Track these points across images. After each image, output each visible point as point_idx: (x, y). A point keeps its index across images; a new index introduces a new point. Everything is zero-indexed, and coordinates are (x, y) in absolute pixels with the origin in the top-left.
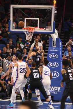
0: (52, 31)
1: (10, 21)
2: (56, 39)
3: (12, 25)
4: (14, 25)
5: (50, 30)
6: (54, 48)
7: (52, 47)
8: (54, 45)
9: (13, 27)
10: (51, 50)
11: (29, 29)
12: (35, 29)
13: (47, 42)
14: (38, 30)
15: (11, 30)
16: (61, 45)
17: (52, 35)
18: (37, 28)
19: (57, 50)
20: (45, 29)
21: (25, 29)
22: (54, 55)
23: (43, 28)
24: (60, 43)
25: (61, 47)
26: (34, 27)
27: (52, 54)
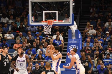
0: (71, 23)
1: (29, 15)
2: (75, 30)
3: (31, 18)
4: (33, 19)
5: (68, 22)
6: (73, 40)
7: (71, 38)
8: (73, 37)
9: (32, 20)
10: (71, 42)
11: (48, 22)
12: (54, 22)
13: (66, 35)
14: (57, 22)
15: (30, 24)
16: (80, 36)
17: (70, 26)
18: (56, 21)
19: (76, 42)
20: (63, 21)
21: (44, 22)
22: (74, 46)
23: (62, 20)
24: (80, 35)
25: (80, 39)
26: (53, 20)
27: (71, 46)
